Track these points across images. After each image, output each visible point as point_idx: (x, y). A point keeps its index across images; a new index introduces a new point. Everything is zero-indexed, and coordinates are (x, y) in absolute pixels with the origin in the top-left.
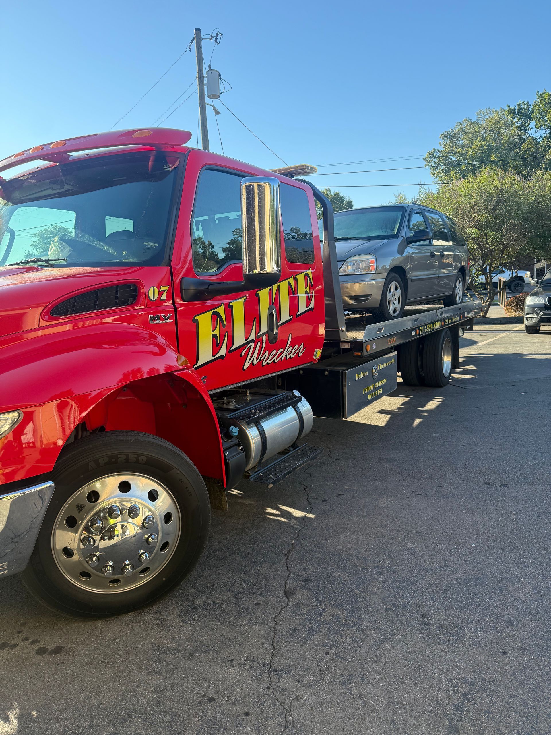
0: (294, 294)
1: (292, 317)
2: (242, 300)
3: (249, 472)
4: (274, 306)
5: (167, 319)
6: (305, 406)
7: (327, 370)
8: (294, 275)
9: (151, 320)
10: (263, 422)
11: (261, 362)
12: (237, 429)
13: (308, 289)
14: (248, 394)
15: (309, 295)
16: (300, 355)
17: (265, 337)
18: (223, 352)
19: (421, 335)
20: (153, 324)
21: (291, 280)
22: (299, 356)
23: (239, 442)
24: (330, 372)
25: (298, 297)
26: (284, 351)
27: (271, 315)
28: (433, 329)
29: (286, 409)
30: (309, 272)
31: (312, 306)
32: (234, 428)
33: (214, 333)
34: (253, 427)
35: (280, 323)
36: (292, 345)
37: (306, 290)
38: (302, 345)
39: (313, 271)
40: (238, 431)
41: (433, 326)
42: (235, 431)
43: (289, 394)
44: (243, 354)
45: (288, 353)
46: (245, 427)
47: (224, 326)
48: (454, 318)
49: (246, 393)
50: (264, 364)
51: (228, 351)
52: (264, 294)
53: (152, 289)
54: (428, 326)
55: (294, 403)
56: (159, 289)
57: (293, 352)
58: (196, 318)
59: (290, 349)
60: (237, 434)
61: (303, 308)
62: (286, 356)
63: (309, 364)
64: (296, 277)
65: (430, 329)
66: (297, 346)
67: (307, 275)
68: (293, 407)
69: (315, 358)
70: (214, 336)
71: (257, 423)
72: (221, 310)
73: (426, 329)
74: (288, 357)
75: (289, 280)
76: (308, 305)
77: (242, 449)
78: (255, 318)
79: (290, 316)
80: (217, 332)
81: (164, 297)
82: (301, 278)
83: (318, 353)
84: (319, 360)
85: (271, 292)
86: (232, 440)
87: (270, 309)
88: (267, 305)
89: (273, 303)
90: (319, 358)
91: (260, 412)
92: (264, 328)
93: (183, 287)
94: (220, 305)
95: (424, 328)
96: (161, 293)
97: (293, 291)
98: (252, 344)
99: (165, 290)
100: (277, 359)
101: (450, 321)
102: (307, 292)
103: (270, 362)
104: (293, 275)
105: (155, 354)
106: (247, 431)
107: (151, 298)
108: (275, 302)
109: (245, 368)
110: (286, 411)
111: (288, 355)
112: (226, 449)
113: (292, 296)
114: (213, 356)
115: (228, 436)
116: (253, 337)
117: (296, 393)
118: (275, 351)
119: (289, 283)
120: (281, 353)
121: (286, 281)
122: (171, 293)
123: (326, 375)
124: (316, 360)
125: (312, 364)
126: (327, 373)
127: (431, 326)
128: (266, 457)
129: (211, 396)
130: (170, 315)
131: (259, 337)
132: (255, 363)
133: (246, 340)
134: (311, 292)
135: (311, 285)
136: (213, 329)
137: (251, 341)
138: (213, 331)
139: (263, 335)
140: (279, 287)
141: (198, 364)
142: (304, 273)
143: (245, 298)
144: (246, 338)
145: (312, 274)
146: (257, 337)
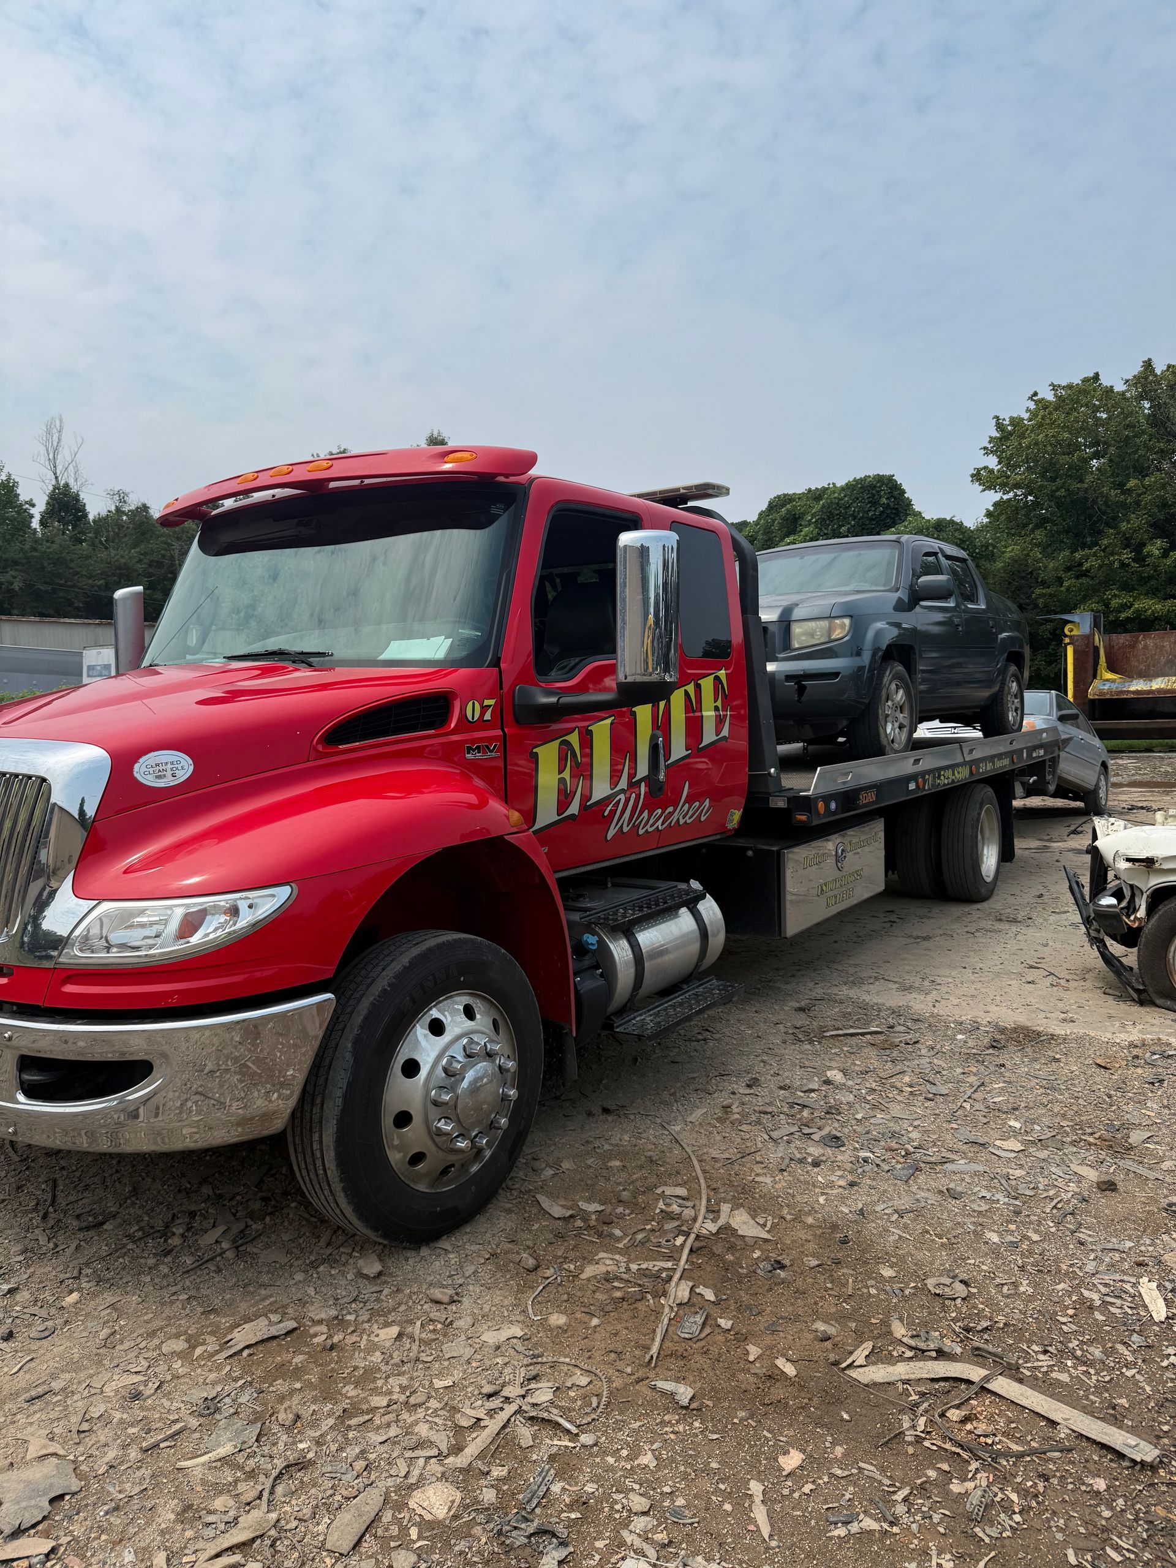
0: (694, 712)
1: (691, 751)
2: (608, 721)
3: (613, 1019)
4: (659, 733)
5: (491, 751)
6: (709, 908)
7: (751, 849)
8: (696, 679)
9: (469, 753)
10: (639, 931)
11: (636, 828)
12: (596, 938)
13: (719, 703)
14: (609, 885)
15: (721, 713)
16: (703, 819)
17: (643, 784)
18: (574, 808)
19: (929, 789)
20: (470, 760)
21: (691, 688)
22: (700, 821)
23: (598, 961)
24: (756, 851)
25: (702, 716)
26: (675, 810)
27: (654, 749)
28: (953, 780)
29: (677, 913)
30: (722, 673)
31: (725, 732)
32: (591, 936)
34: (621, 939)
35: (669, 762)
36: (690, 800)
37: (716, 705)
38: (707, 802)
39: (728, 672)
40: (596, 941)
41: (954, 774)
42: (591, 939)
43: (683, 886)
44: (606, 814)
45: (683, 814)
46: (608, 938)
47: (578, 765)
48: (999, 760)
49: (607, 884)
50: (641, 832)
51: (583, 807)
52: (643, 713)
53: (471, 703)
54: (942, 773)
55: (691, 903)
56: (481, 703)
57: (691, 813)
58: (534, 751)
59: (687, 805)
60: (593, 948)
61: (709, 736)
62: (678, 819)
63: (718, 837)
64: (699, 682)
65: (946, 780)
66: (697, 804)
67: (717, 679)
68: (688, 908)
69: (730, 826)
70: (562, 781)
71: (628, 931)
72: (574, 739)
73: (939, 778)
74: (682, 822)
75: (685, 688)
76: (719, 728)
77: (602, 975)
78: (628, 751)
79: (687, 750)
80: (566, 774)
81: (488, 716)
82: (707, 684)
83: (736, 816)
84: (734, 829)
85: (655, 710)
86: (586, 957)
87: (654, 738)
88: (649, 731)
89: (658, 728)
90: (736, 826)
91: (632, 915)
92: (643, 770)
93: (517, 702)
94: (572, 731)
95: (934, 777)
96: (484, 709)
97: (693, 707)
98: (622, 797)
99: (490, 706)
100: (662, 824)
101: (989, 766)
102: (716, 709)
103: (650, 830)
104: (693, 680)
105: (471, 806)
106: (611, 946)
107: (470, 717)
108: (662, 725)
109: (609, 837)
110: (677, 916)
111: (681, 818)
112: (576, 974)
113: (692, 715)
114: (559, 815)
115: (581, 950)
116: (623, 784)
117: (695, 885)
118: (659, 811)
119: (686, 691)
120: (671, 814)
121: (683, 689)
122: (498, 711)
123: (750, 858)
124: (730, 830)
125: (724, 836)
126: (750, 853)
127: (949, 773)
128: (641, 993)
129: (558, 880)
130: (495, 745)
131: (633, 785)
132: (626, 829)
133: (612, 789)
134: (724, 709)
135: (725, 696)
136: (561, 771)
137: (622, 791)
138: (560, 773)
139: (640, 781)
140: (669, 702)
141: (536, 827)
142: (713, 676)
143: (613, 718)
144: (613, 785)
145: (727, 676)
146: (631, 784)
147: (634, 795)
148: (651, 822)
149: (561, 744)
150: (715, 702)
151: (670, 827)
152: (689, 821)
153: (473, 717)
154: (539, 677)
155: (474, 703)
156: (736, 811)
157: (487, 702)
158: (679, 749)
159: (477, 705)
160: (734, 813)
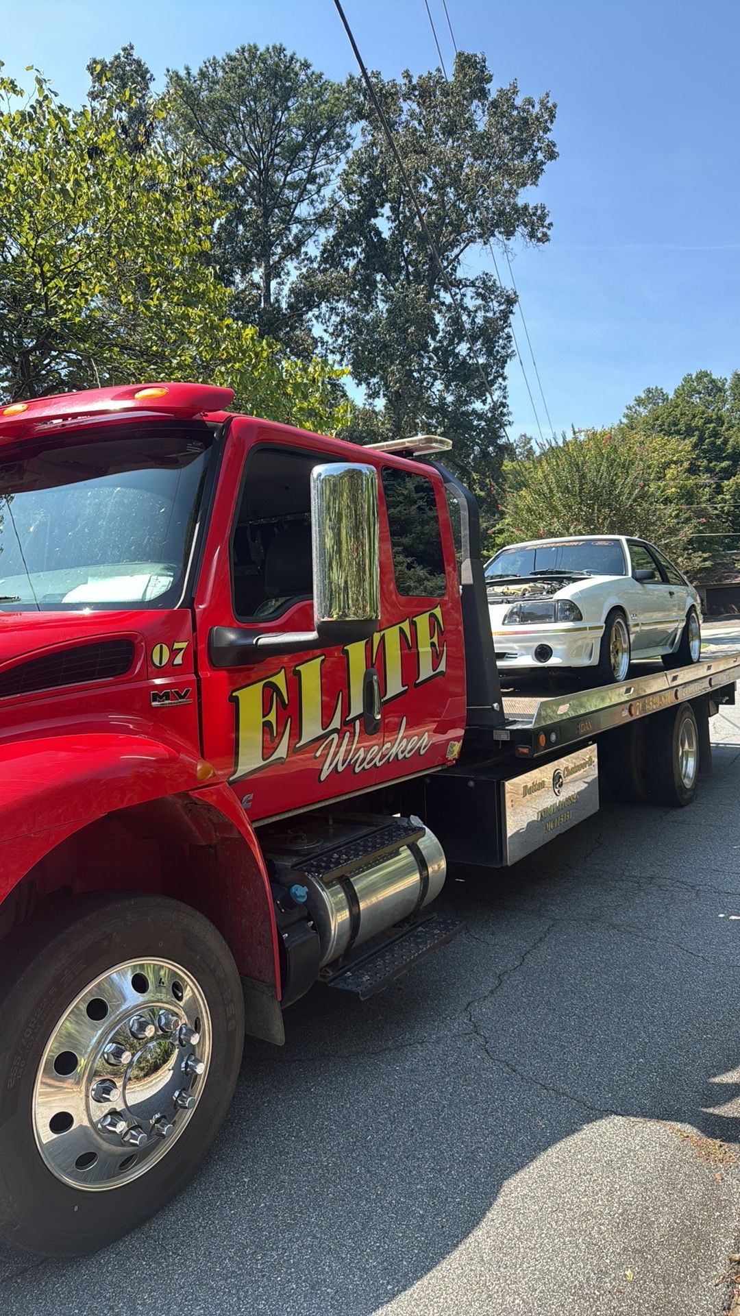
0: (410, 648)
1: (406, 687)
2: (319, 661)
3: (328, 970)
4: (374, 671)
5: (183, 697)
6: (429, 841)
7: (472, 779)
8: (411, 617)
9: (155, 700)
10: (355, 877)
11: (351, 767)
12: (306, 889)
13: (435, 640)
14: (331, 822)
15: (438, 649)
16: (422, 752)
17: (358, 723)
18: (282, 751)
19: (640, 714)
20: (157, 708)
21: (406, 626)
22: (420, 754)
23: (309, 913)
24: (476, 782)
25: (418, 653)
26: (392, 746)
27: (368, 686)
28: (660, 704)
30: (438, 611)
31: (442, 667)
32: (300, 887)
33: (266, 719)
34: (335, 886)
35: (385, 699)
36: (408, 736)
37: (433, 640)
38: (426, 736)
39: (443, 609)
40: (307, 893)
41: (661, 700)
42: (300, 892)
43: (403, 822)
44: (318, 754)
45: (401, 749)
46: (321, 886)
47: (285, 707)
49: (327, 821)
50: (357, 770)
52: (356, 651)
53: (158, 648)
54: (651, 699)
55: (411, 839)
56: (170, 646)
57: (409, 747)
58: (234, 694)
59: (405, 740)
60: (304, 900)
61: (426, 671)
62: (397, 755)
63: (439, 768)
64: (414, 619)
66: (416, 738)
67: (433, 616)
68: (408, 846)
69: (450, 757)
70: (267, 725)
71: (342, 877)
72: (280, 680)
73: (648, 704)
75: (402, 625)
76: (435, 666)
77: (312, 928)
78: (341, 690)
79: (403, 686)
80: (272, 717)
81: (178, 660)
82: (423, 621)
83: (457, 747)
84: (454, 759)
85: (369, 647)
86: (296, 909)
87: (368, 675)
88: (363, 669)
89: (373, 667)
90: (456, 757)
91: (348, 859)
92: (357, 708)
93: (212, 644)
94: (277, 672)
95: (644, 703)
96: (173, 653)
97: (408, 644)
98: (335, 736)
99: (181, 649)
100: (380, 761)
102: (433, 645)
103: (367, 767)
104: (408, 617)
106: (324, 894)
107: (156, 660)
108: (376, 663)
109: (323, 778)
110: (397, 853)
111: (399, 753)
112: (282, 930)
113: (407, 651)
114: (264, 759)
115: (288, 902)
116: (336, 723)
117: (415, 821)
118: (376, 748)
119: (401, 630)
120: (388, 750)
121: (398, 626)
122: (192, 655)
123: (471, 788)
124: (451, 761)
125: (444, 767)
126: (471, 784)
128: (358, 941)
129: (256, 830)
130: (188, 691)
131: (347, 724)
132: (340, 769)
133: (325, 729)
134: (441, 645)
135: (441, 633)
136: (266, 713)
137: (334, 731)
138: (264, 716)
139: (354, 719)
140: (383, 638)
141: (238, 774)
142: (429, 613)
143: (323, 657)
144: (325, 725)
145: (443, 613)
146: (344, 723)
147: (348, 734)
148: (367, 760)
149: (264, 686)
150: (431, 638)
151: (389, 762)
152: (408, 756)
153: (161, 663)
154: (238, 617)
155: (161, 647)
156: (456, 743)
157: (177, 646)
158: (395, 686)
159: (165, 648)
160: (454, 745)
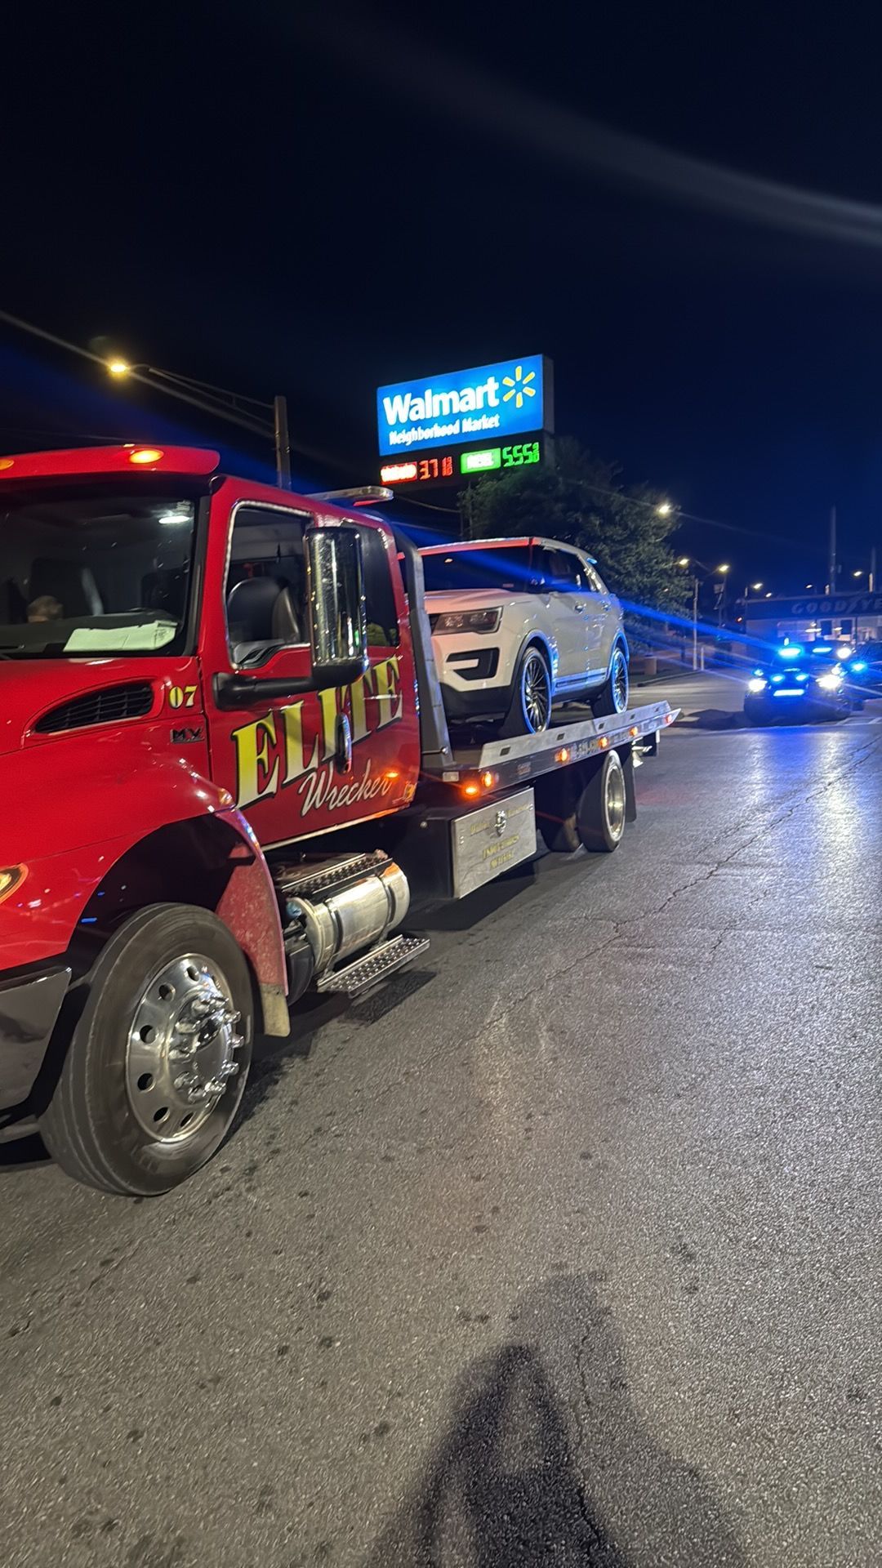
0: (372, 696)
1: (370, 732)
2: (298, 705)
4: (342, 715)
5: (195, 735)
6: (395, 874)
7: (425, 821)
8: (371, 665)
9: (175, 737)
10: (336, 896)
11: (327, 803)
13: (392, 687)
15: (395, 696)
16: (384, 793)
17: (331, 763)
18: (272, 787)
21: (367, 674)
22: (381, 795)
24: (428, 822)
25: (379, 699)
26: (360, 786)
28: (588, 751)
29: (364, 881)
30: (393, 660)
31: (399, 714)
33: (260, 757)
35: (353, 742)
36: (372, 777)
37: (390, 688)
38: (387, 778)
40: (298, 910)
41: (589, 747)
43: (371, 856)
44: (301, 791)
45: (367, 789)
46: (308, 906)
47: (274, 746)
50: (331, 807)
51: (280, 786)
52: (328, 696)
53: (173, 690)
54: (580, 746)
55: (379, 872)
56: (183, 690)
57: (373, 789)
58: (235, 733)
59: (369, 782)
60: (298, 915)
61: (385, 719)
62: (362, 795)
63: (397, 809)
64: (374, 668)
65: (583, 753)
66: (378, 779)
67: (389, 665)
68: (376, 876)
69: (406, 799)
70: (260, 762)
71: (326, 899)
72: (269, 722)
73: (578, 751)
74: (366, 797)
76: (394, 710)
77: (306, 939)
78: (317, 733)
79: (368, 731)
80: (264, 755)
81: (190, 702)
83: (411, 790)
84: (411, 803)
85: (338, 694)
86: (292, 924)
87: (338, 720)
88: (334, 714)
89: (342, 711)
90: (411, 799)
92: (331, 750)
93: (216, 688)
94: (266, 715)
95: (574, 751)
96: (186, 696)
97: (370, 692)
98: (314, 775)
99: (191, 693)
100: (349, 799)
102: (390, 692)
103: (339, 805)
106: (312, 913)
107: (174, 704)
108: (344, 707)
109: (304, 812)
110: (365, 883)
111: (365, 793)
112: (285, 939)
113: (370, 698)
114: (260, 793)
116: (314, 763)
117: (380, 854)
118: (346, 787)
119: (365, 679)
120: (357, 789)
122: (200, 698)
123: (424, 829)
124: (406, 803)
125: (403, 807)
127: (585, 745)
128: (341, 954)
129: (265, 853)
130: (199, 730)
131: (323, 764)
132: (318, 805)
133: (305, 768)
134: (397, 693)
135: (397, 682)
136: (259, 751)
137: (313, 770)
138: (259, 754)
139: (329, 760)
140: (350, 687)
141: (239, 806)
142: (386, 663)
143: (302, 702)
144: (306, 764)
145: (398, 662)
146: (321, 764)
147: (324, 774)
148: (340, 797)
149: (258, 727)
150: (390, 685)
151: (357, 801)
152: (372, 796)
153: (177, 704)
155: (176, 690)
156: (412, 785)
157: (189, 689)
158: (360, 731)
159: (179, 691)
160: (409, 788)
